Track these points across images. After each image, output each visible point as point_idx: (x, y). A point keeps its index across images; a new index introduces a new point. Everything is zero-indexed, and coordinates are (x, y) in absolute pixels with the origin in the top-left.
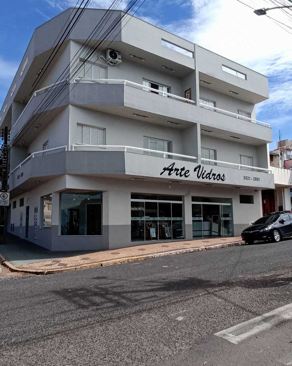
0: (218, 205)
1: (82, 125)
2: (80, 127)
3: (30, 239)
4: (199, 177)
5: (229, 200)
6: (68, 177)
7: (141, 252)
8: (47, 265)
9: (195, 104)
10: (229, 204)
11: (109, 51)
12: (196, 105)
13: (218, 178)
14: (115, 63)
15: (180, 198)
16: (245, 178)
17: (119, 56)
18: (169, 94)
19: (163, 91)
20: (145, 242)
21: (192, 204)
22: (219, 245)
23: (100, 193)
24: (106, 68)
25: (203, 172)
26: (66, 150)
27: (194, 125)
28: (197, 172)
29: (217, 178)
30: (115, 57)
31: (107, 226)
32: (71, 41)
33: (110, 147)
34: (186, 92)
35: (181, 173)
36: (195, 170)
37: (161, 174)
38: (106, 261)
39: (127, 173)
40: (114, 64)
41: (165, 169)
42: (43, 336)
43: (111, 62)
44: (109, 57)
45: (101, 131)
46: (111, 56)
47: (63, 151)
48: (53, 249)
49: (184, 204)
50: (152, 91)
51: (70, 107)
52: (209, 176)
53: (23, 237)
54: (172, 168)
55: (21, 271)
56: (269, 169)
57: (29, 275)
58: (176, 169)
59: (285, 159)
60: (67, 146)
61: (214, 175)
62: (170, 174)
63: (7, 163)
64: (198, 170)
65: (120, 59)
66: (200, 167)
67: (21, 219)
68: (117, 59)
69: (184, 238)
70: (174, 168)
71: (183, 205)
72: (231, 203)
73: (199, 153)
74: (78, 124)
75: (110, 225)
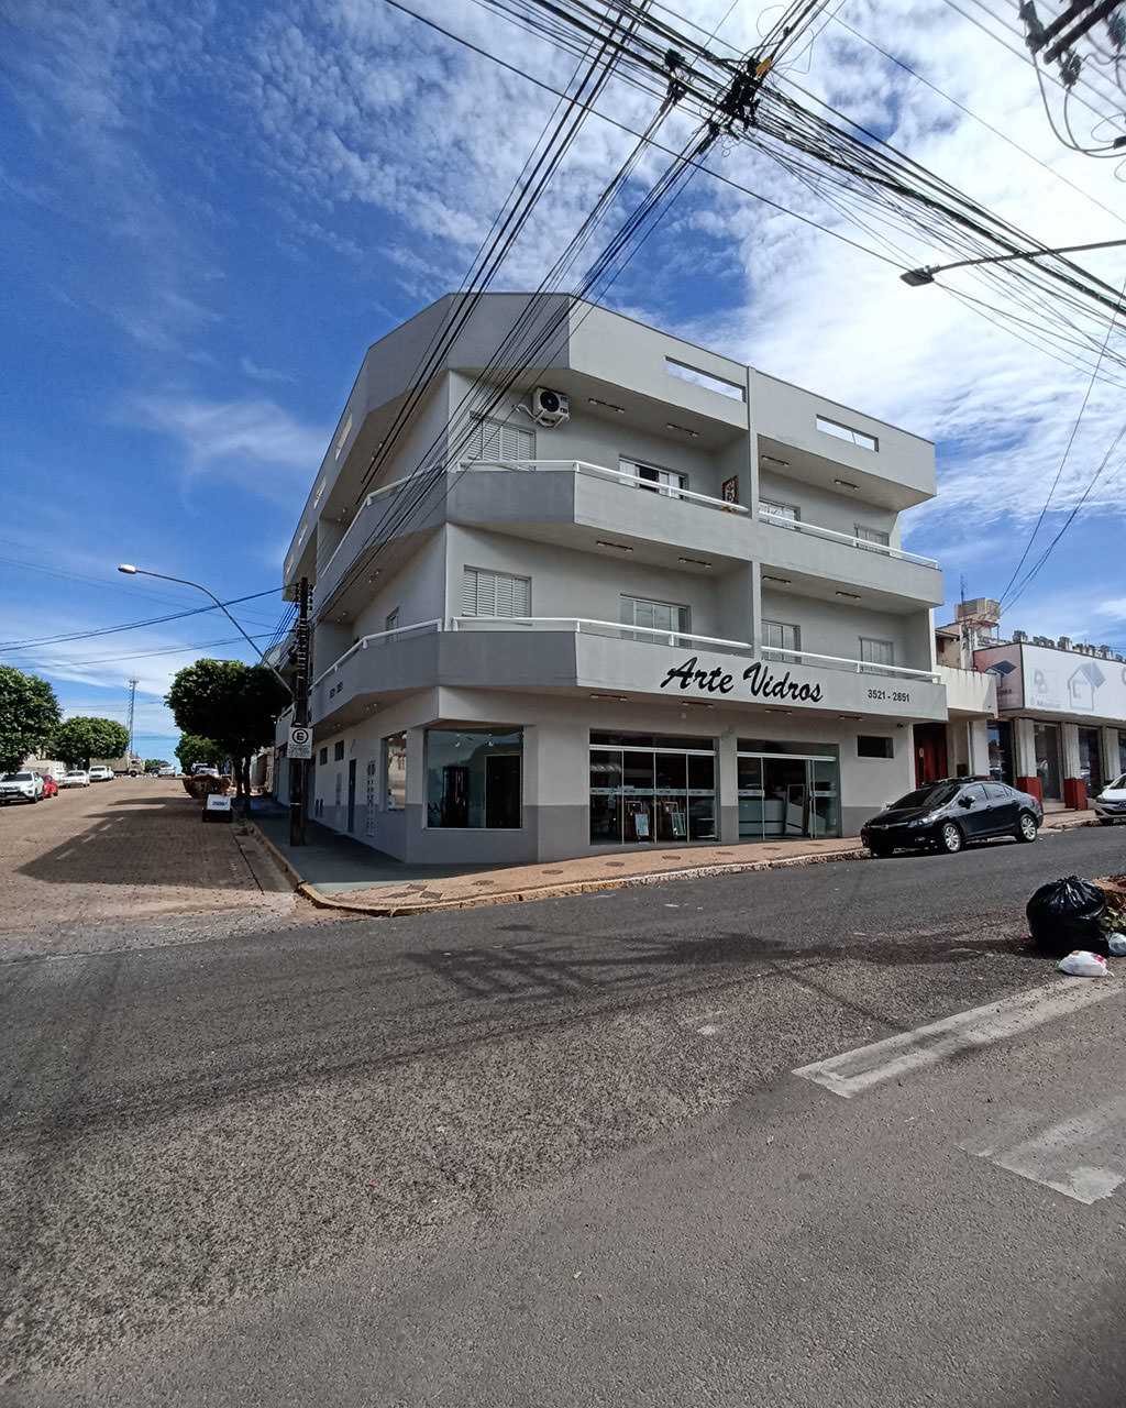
0: (804, 761)
1: (476, 571)
2: (471, 577)
3: (356, 836)
4: (755, 693)
5: (832, 749)
6: (443, 695)
7: (613, 871)
8: (395, 896)
9: (748, 514)
10: (831, 759)
11: (540, 392)
12: (750, 517)
13: (804, 696)
14: (553, 421)
15: (707, 743)
16: (873, 694)
17: (563, 404)
18: (685, 492)
19: (669, 484)
20: (623, 845)
21: (739, 758)
22: (804, 857)
23: (519, 729)
24: (532, 433)
25: (767, 679)
26: (440, 630)
27: (746, 565)
28: (750, 680)
29: (800, 694)
30: (553, 407)
31: (535, 809)
32: (450, 373)
33: (542, 622)
34: (724, 485)
35: (711, 681)
36: (746, 676)
37: (663, 685)
38: (531, 888)
39: (581, 683)
40: (552, 425)
41: (672, 673)
42: (387, 1058)
43: (544, 419)
44: (540, 407)
45: (521, 585)
46: (545, 404)
47: (432, 632)
48: (411, 857)
49: (718, 756)
50: (642, 486)
51: (450, 530)
52: (781, 690)
53: (343, 830)
54: (690, 669)
55: (339, 908)
56: (933, 673)
57: (356, 916)
58: (699, 674)
59: (977, 648)
60: (440, 620)
61: (794, 686)
62: (683, 685)
63: (307, 660)
64: (753, 674)
65: (565, 411)
66: (757, 667)
67: (338, 790)
68: (558, 412)
69: (717, 840)
70: (694, 671)
71: (715, 761)
72: (837, 755)
73: (758, 634)
74: (467, 569)
75: (542, 807)
